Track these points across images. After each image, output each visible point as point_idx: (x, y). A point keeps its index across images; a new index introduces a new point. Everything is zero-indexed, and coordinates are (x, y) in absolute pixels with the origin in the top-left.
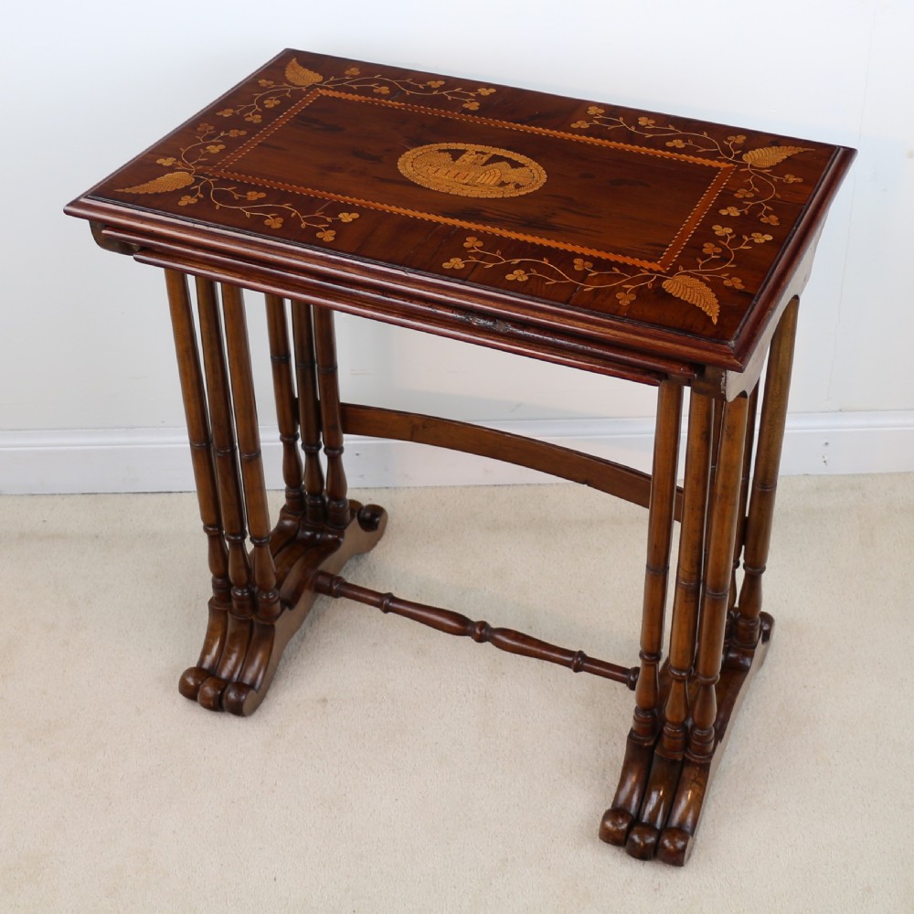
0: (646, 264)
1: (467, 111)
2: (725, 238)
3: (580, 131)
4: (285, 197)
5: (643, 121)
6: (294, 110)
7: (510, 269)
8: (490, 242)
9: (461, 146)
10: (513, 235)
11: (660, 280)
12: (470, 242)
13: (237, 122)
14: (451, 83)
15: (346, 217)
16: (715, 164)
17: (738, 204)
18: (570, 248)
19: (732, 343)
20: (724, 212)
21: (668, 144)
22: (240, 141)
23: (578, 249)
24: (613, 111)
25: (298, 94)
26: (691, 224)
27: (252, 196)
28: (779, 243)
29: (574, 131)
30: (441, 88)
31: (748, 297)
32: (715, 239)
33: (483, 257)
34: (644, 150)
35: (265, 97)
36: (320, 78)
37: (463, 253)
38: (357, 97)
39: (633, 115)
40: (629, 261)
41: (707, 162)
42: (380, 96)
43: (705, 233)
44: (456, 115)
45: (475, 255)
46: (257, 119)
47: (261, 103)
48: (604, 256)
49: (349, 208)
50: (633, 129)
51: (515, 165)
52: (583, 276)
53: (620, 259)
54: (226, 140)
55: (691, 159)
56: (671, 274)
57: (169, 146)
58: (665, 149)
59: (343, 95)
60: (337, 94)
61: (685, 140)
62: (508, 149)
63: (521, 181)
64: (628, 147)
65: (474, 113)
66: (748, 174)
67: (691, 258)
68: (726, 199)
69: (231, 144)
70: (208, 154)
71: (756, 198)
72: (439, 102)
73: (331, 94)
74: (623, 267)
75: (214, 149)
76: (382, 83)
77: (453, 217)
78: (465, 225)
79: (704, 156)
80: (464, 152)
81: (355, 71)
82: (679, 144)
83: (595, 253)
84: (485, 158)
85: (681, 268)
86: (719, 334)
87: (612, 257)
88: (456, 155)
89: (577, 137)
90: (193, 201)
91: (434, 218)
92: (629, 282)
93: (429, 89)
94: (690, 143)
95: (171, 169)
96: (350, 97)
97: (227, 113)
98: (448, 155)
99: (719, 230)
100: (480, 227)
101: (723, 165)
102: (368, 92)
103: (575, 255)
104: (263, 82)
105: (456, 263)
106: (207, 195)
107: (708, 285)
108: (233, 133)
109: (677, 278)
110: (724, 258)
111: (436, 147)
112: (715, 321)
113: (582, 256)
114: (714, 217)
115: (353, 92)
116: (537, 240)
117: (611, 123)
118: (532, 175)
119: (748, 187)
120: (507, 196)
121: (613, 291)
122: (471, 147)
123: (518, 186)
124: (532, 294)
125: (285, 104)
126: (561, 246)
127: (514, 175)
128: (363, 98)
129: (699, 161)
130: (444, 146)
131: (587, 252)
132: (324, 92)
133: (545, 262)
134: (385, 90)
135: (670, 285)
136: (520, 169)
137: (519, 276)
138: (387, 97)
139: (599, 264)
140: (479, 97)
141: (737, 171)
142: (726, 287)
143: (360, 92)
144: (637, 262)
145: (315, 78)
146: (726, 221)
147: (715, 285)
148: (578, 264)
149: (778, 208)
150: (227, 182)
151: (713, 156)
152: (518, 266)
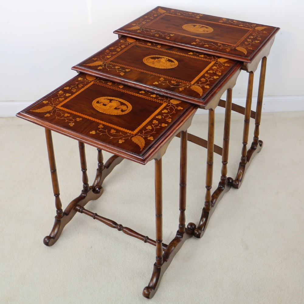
0: (233, 45)
1: (197, 18)
2: (249, 41)
3: (221, 23)
4: (159, 31)
5: (234, 21)
6: (160, 17)
7: (205, 45)
8: (201, 40)
9: (196, 24)
10: (206, 39)
11: (236, 47)
12: (197, 40)
13: (148, 18)
14: (193, 13)
15: (172, 35)
16: (249, 29)
17: (253, 36)
18: (217, 42)
19: (249, 58)
20: (250, 37)
21: (240, 25)
22: (149, 22)
23: (219, 42)
24: (228, 19)
25: (161, 14)
26: (243, 39)
27: (152, 31)
28: (261, 43)
29: (220, 23)
30: (191, 14)
31: (253, 51)
32: (248, 41)
33: (200, 43)
34: (234, 26)
35: (154, 14)
36: (166, 11)
37: (196, 42)
38: (173, 15)
39: (232, 20)
40: (229, 44)
41: (247, 29)
42: (178, 15)
43: (246, 40)
44: (195, 19)
45: (198, 42)
46: (153, 18)
47: (153, 15)
48: (224, 43)
49: (173, 34)
50: (232, 23)
51: (207, 28)
52: (220, 46)
53: (228, 44)
54: (146, 21)
55: (244, 28)
56: (237, 47)
57: (134, 22)
58: (239, 26)
59: (171, 15)
60: (169, 14)
61: (243, 25)
62: (206, 25)
63: (208, 31)
64: (231, 26)
65: (198, 19)
66: (256, 31)
67: (242, 44)
68: (251, 35)
69: (147, 22)
70: (143, 24)
71: (257, 35)
72: (191, 17)
73: (168, 14)
74: (228, 45)
75: (143, 23)
76: (179, 13)
77: (194, 36)
78: (196, 37)
79: (247, 28)
80: (196, 25)
81: (173, 11)
82: (242, 25)
83: (223, 43)
84: (201, 27)
85: (240, 46)
86: (247, 56)
87: (226, 43)
88: (194, 26)
89: (220, 24)
90: (140, 31)
91: (190, 36)
92: (229, 48)
93: (189, 14)
94: (244, 25)
95: (135, 26)
96: (172, 15)
97: (146, 17)
98: (193, 26)
99: (248, 40)
100: (199, 38)
101: (251, 29)
102: (176, 14)
103: (218, 43)
104: (153, 12)
105: (194, 43)
106: (143, 30)
107: (245, 48)
108: (148, 20)
109: (239, 47)
110: (249, 44)
111: (190, 24)
112: (246, 54)
113: (220, 43)
114: (248, 38)
115: (173, 14)
116: (211, 40)
117: (228, 21)
118: (210, 30)
119: (256, 33)
120: (205, 33)
121: (226, 49)
122: (198, 25)
123: (207, 31)
124: (209, 49)
125: (158, 16)
126: (216, 41)
127: (206, 29)
128: (175, 15)
129: (246, 28)
130: (192, 24)
131: (221, 42)
132: (167, 14)
133: (212, 44)
134: (179, 14)
135: (237, 48)
136: (208, 29)
137: (207, 46)
138: (180, 15)
139: (223, 44)
140: (200, 16)
141: (253, 30)
142: (249, 49)
143: (174, 14)
144: (231, 45)
145: (164, 11)
146: (251, 38)
147: (246, 49)
148: (219, 44)
149: (261, 37)
150: (147, 28)
151: (249, 28)
152: (207, 44)
